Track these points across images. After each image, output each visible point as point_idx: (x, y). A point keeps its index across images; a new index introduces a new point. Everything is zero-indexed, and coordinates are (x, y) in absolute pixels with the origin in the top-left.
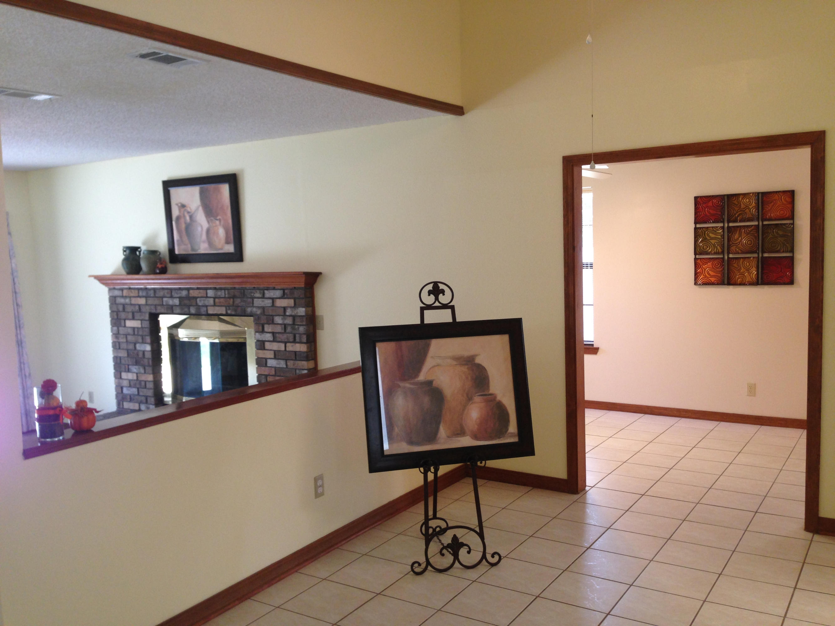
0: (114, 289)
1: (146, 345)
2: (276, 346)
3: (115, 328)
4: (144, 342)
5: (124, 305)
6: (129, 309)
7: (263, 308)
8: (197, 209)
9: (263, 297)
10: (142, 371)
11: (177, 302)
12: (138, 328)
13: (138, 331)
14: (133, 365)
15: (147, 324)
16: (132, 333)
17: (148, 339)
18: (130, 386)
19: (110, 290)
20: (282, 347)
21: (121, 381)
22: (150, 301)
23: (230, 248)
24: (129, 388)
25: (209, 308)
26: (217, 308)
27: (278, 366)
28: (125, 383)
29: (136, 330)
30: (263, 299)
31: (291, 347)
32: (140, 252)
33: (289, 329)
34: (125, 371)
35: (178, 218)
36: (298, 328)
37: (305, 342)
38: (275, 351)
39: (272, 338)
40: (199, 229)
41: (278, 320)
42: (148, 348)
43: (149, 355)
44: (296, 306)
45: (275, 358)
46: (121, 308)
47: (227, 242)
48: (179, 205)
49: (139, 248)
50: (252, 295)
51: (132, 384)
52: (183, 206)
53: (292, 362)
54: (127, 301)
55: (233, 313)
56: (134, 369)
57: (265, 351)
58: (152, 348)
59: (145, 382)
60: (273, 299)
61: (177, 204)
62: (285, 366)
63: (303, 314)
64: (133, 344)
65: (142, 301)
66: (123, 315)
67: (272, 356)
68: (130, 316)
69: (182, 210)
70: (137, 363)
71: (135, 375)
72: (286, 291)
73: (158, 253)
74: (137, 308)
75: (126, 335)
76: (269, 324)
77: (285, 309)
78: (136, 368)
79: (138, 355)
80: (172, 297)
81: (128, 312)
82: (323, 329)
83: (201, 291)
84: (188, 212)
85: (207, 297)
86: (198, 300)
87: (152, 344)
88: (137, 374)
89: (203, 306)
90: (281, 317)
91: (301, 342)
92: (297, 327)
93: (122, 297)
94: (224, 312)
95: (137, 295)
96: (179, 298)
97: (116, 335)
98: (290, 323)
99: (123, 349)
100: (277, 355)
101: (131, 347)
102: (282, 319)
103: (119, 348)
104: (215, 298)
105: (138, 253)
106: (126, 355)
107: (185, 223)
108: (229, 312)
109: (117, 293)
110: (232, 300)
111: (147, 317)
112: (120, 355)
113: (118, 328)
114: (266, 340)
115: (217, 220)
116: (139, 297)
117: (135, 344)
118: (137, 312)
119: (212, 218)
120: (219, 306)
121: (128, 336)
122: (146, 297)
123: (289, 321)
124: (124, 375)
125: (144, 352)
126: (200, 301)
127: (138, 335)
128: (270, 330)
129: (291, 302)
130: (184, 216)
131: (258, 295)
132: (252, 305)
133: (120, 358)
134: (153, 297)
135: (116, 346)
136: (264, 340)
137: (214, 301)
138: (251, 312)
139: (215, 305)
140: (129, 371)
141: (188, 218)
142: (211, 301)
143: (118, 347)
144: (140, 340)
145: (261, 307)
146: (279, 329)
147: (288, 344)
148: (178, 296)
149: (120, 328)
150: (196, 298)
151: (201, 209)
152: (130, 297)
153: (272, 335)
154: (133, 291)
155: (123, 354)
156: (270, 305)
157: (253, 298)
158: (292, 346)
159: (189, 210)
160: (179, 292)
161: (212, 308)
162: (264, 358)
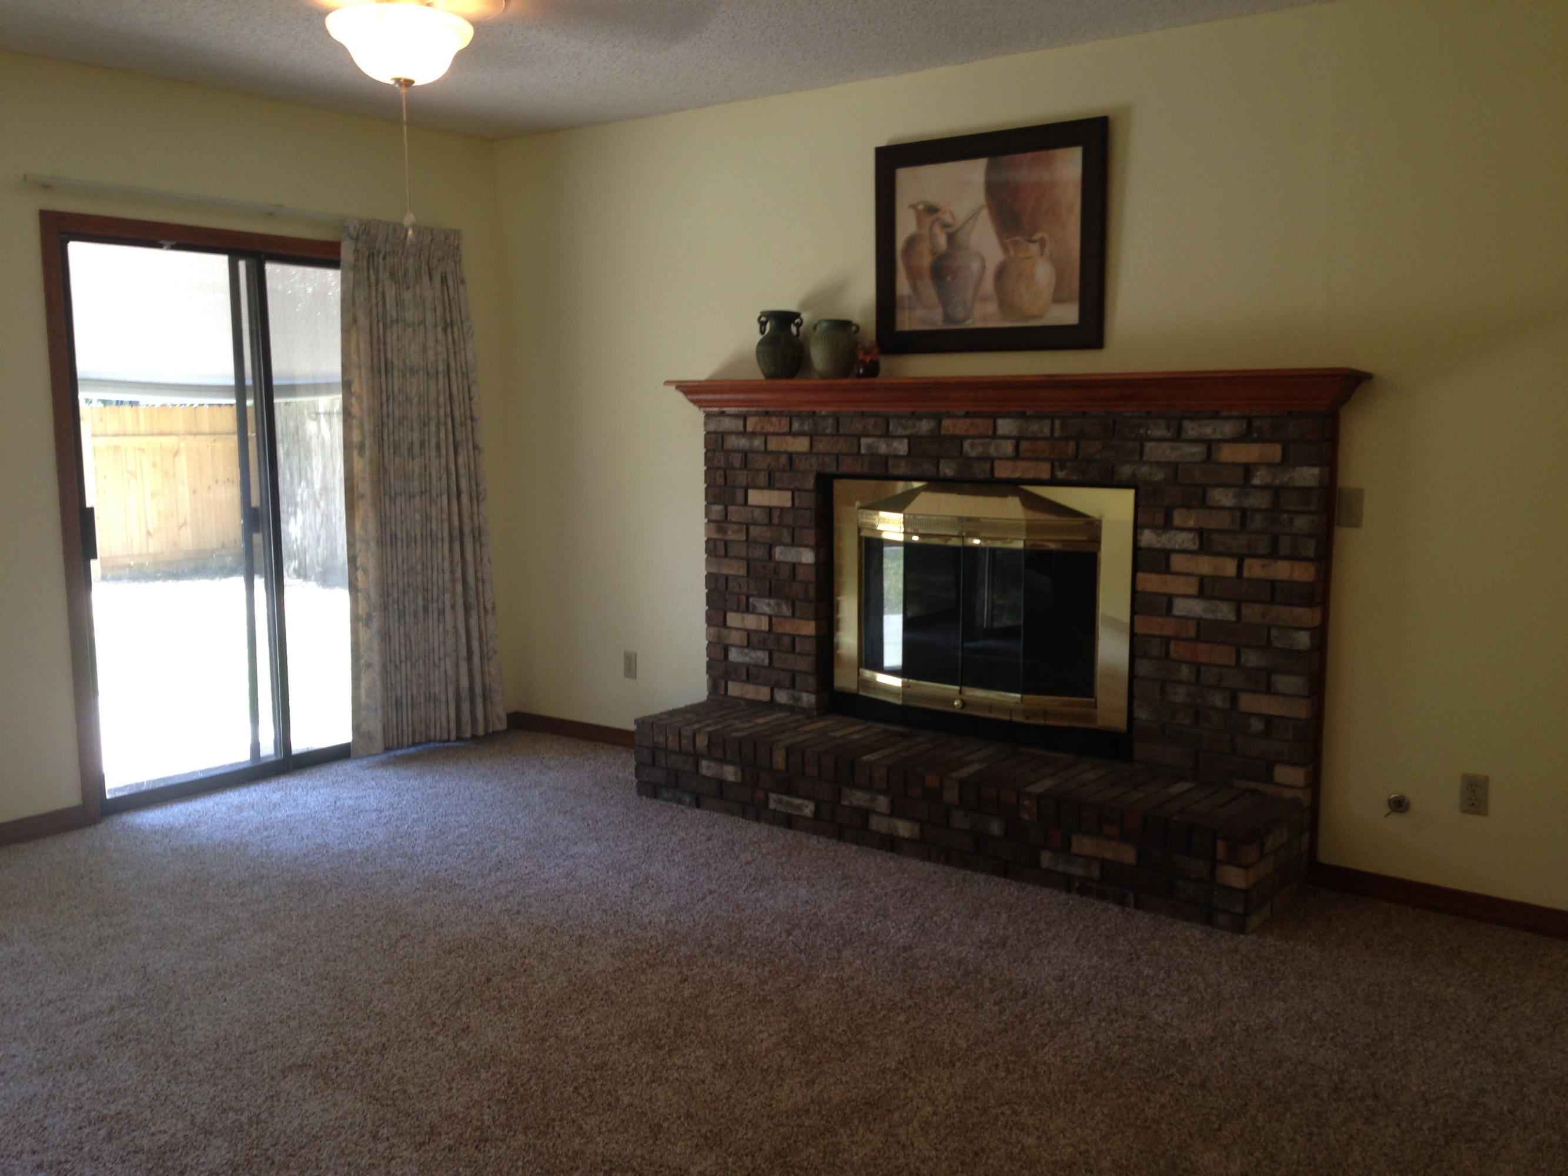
0: (722, 413)
1: (801, 549)
2: (1205, 565)
3: (718, 508)
4: (794, 543)
5: (745, 454)
6: (760, 463)
7: (1174, 467)
8: (974, 216)
9: (1178, 436)
10: (786, 610)
11: (901, 447)
12: (782, 509)
13: (781, 517)
14: (761, 596)
15: (808, 501)
16: (766, 521)
17: (810, 536)
18: (749, 645)
19: (708, 416)
20: (1229, 568)
21: (724, 631)
22: (821, 446)
23: (1068, 314)
24: (746, 651)
25: (997, 463)
26: (1022, 464)
27: (1209, 616)
28: (736, 637)
29: (776, 514)
30: (1176, 445)
31: (1255, 569)
32: (798, 325)
33: (1257, 522)
34: (738, 610)
35: (912, 242)
36: (1291, 521)
37: (1312, 555)
38: (1202, 579)
39: (1197, 543)
40: (975, 266)
41: (1225, 498)
42: (808, 557)
43: (810, 575)
44: (1286, 461)
45: (1202, 593)
46: (737, 460)
47: (1058, 298)
48: (921, 207)
49: (797, 315)
50: (1142, 431)
51: (754, 639)
52: (932, 210)
53: (1258, 608)
54: (758, 443)
55: (1074, 478)
56: (764, 606)
57: (1169, 578)
58: (817, 556)
59: (793, 638)
60: (1210, 445)
61: (913, 207)
62: (1232, 617)
63: (1312, 482)
64: (768, 546)
65: (801, 445)
66: (742, 478)
67: (1193, 590)
68: (762, 479)
69: (929, 220)
70: (772, 591)
71: (765, 621)
72: (1257, 423)
73: (854, 328)
74: (784, 460)
75: (747, 526)
76: (1189, 507)
77: (1248, 469)
78: (769, 605)
79: (776, 573)
80: (887, 435)
81: (757, 471)
82: (1357, 524)
83: (978, 421)
84: (945, 226)
85: (994, 436)
86: (967, 444)
87: (817, 548)
88: (770, 617)
89: (979, 459)
90: (1232, 490)
91: (1294, 557)
92: (1285, 516)
93: (744, 433)
94: (1046, 476)
95: (786, 429)
96: (909, 438)
97: (718, 524)
98: (1264, 506)
99: (735, 558)
100: (1207, 588)
101: (759, 553)
102: (1235, 496)
103: (726, 555)
104: (1018, 440)
105: (794, 329)
106: (743, 572)
107: (933, 253)
108: (1061, 475)
109: (727, 424)
110: (1072, 445)
111: (810, 483)
112: (725, 571)
113: (726, 509)
114: (1177, 547)
115: (1034, 242)
116: (790, 433)
117: (771, 547)
118: (783, 471)
119: (1017, 238)
120: (1029, 459)
121: (752, 528)
122: (812, 436)
123: (1258, 501)
124: (734, 619)
125: (794, 566)
126: (972, 446)
127: (781, 525)
128: (1191, 523)
129: (1274, 452)
130: (932, 236)
131: (1159, 432)
132: (1137, 458)
133: (727, 577)
134: (831, 435)
135: (716, 549)
136: (1168, 546)
137: (1017, 448)
138: (1134, 475)
139: (1017, 456)
140: (748, 609)
141: (942, 241)
142: (1008, 447)
143: (722, 552)
144: (787, 539)
145: (1168, 463)
146: (1222, 521)
147: (1248, 562)
148: (908, 432)
149: (731, 508)
150: (961, 439)
151: (985, 214)
152: (766, 435)
153: (1197, 537)
154: (774, 419)
155: (734, 569)
156: (1198, 458)
157: (1142, 440)
158: (1264, 566)
159: (948, 218)
160: (910, 423)
161: (1010, 464)
162: (1164, 594)
